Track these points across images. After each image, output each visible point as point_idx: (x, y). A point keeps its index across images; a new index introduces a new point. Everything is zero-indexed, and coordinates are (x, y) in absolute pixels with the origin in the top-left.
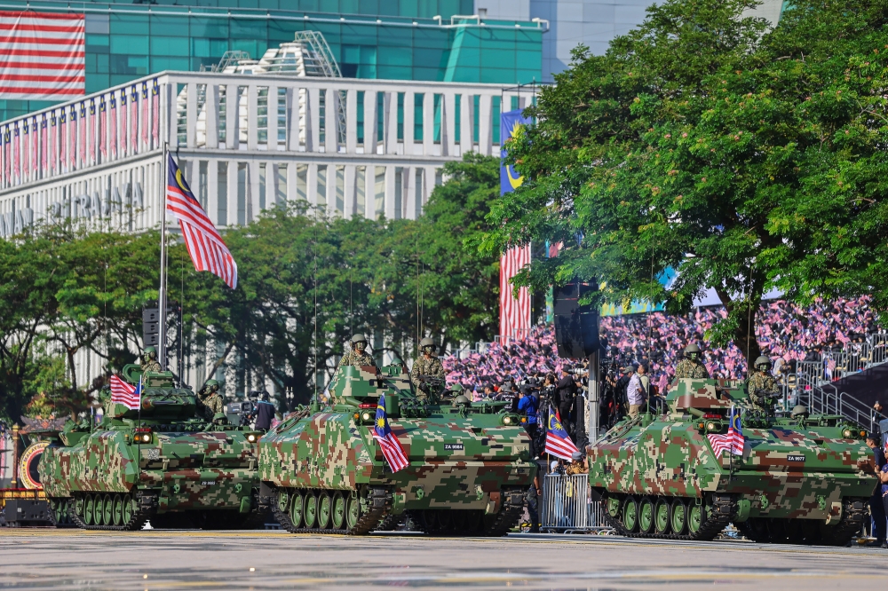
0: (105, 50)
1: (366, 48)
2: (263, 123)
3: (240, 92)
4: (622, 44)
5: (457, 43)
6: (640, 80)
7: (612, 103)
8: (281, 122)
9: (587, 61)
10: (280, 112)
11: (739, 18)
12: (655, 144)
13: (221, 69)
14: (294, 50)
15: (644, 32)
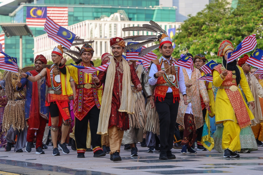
0: (72, 15)
1: (134, 14)
2: (111, 32)
3: (105, 24)
4: (199, 14)
5: (156, 12)
6: (204, 22)
7: (197, 27)
8: (115, 32)
9: (191, 17)
10: (115, 29)
11: (227, 7)
12: (208, 37)
13: (100, 19)
14: (117, 15)
15: (204, 10)
